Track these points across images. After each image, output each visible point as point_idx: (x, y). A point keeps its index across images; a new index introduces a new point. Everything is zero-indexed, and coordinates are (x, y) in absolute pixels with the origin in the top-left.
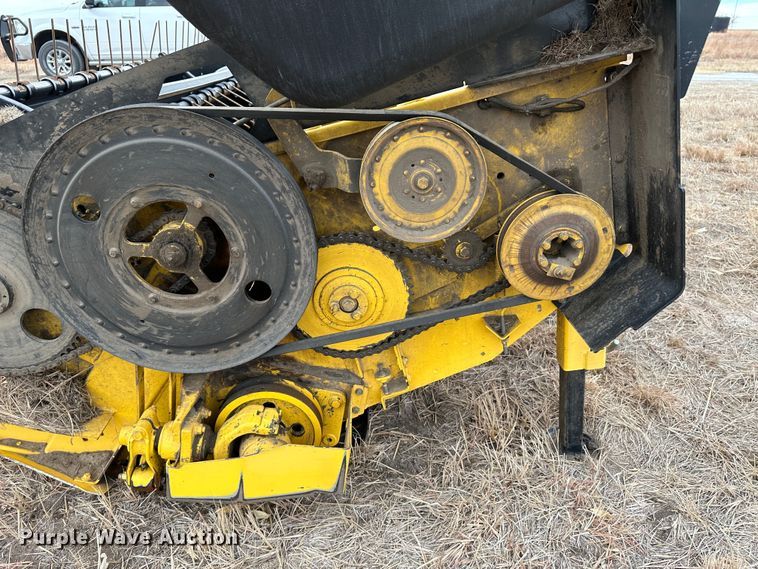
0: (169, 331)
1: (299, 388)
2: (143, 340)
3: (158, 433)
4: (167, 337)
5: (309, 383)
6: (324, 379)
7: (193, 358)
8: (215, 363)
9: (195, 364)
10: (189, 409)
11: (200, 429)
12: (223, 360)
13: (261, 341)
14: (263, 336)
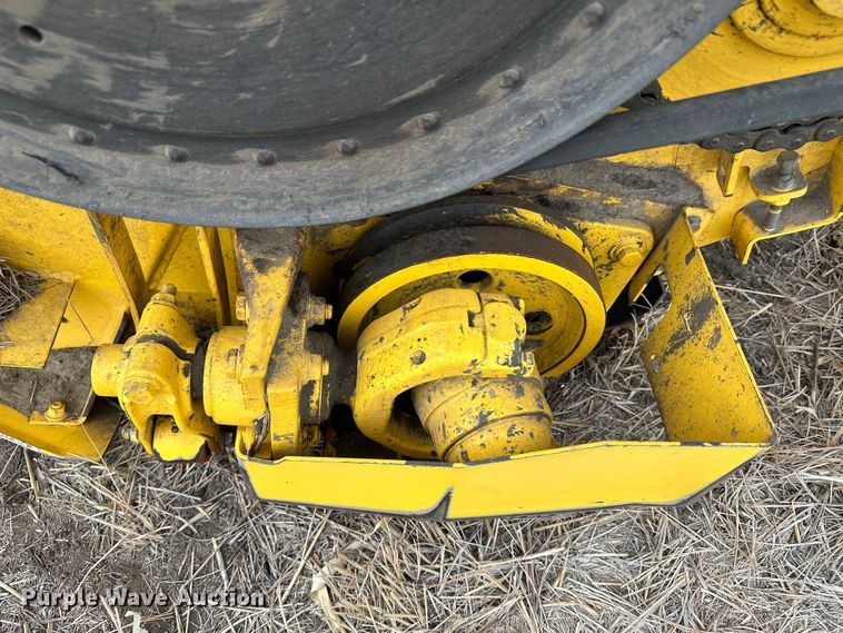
0: (160, 76)
1: (552, 229)
2: (69, 116)
3: (195, 368)
4: (156, 101)
5: (567, 206)
6: (608, 193)
7: (266, 174)
8: (346, 191)
9: (278, 197)
10: (275, 324)
11: (316, 369)
12: (374, 182)
13: (528, 109)
14: (535, 88)
